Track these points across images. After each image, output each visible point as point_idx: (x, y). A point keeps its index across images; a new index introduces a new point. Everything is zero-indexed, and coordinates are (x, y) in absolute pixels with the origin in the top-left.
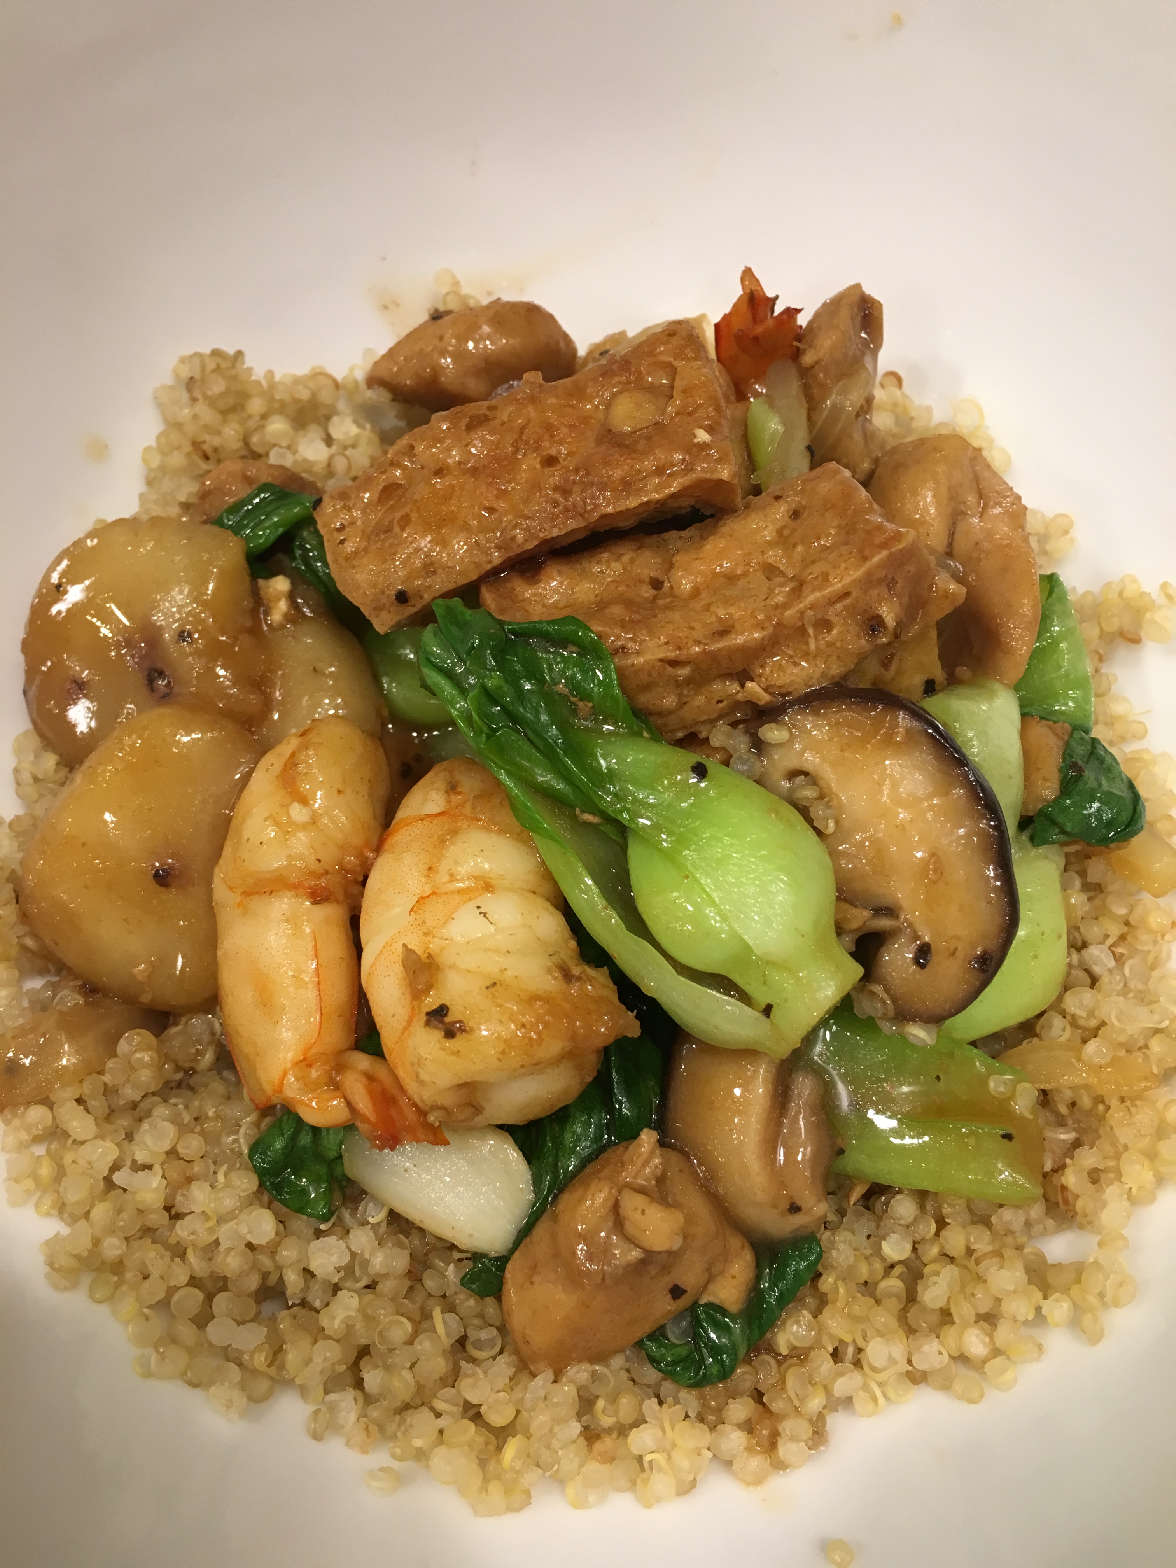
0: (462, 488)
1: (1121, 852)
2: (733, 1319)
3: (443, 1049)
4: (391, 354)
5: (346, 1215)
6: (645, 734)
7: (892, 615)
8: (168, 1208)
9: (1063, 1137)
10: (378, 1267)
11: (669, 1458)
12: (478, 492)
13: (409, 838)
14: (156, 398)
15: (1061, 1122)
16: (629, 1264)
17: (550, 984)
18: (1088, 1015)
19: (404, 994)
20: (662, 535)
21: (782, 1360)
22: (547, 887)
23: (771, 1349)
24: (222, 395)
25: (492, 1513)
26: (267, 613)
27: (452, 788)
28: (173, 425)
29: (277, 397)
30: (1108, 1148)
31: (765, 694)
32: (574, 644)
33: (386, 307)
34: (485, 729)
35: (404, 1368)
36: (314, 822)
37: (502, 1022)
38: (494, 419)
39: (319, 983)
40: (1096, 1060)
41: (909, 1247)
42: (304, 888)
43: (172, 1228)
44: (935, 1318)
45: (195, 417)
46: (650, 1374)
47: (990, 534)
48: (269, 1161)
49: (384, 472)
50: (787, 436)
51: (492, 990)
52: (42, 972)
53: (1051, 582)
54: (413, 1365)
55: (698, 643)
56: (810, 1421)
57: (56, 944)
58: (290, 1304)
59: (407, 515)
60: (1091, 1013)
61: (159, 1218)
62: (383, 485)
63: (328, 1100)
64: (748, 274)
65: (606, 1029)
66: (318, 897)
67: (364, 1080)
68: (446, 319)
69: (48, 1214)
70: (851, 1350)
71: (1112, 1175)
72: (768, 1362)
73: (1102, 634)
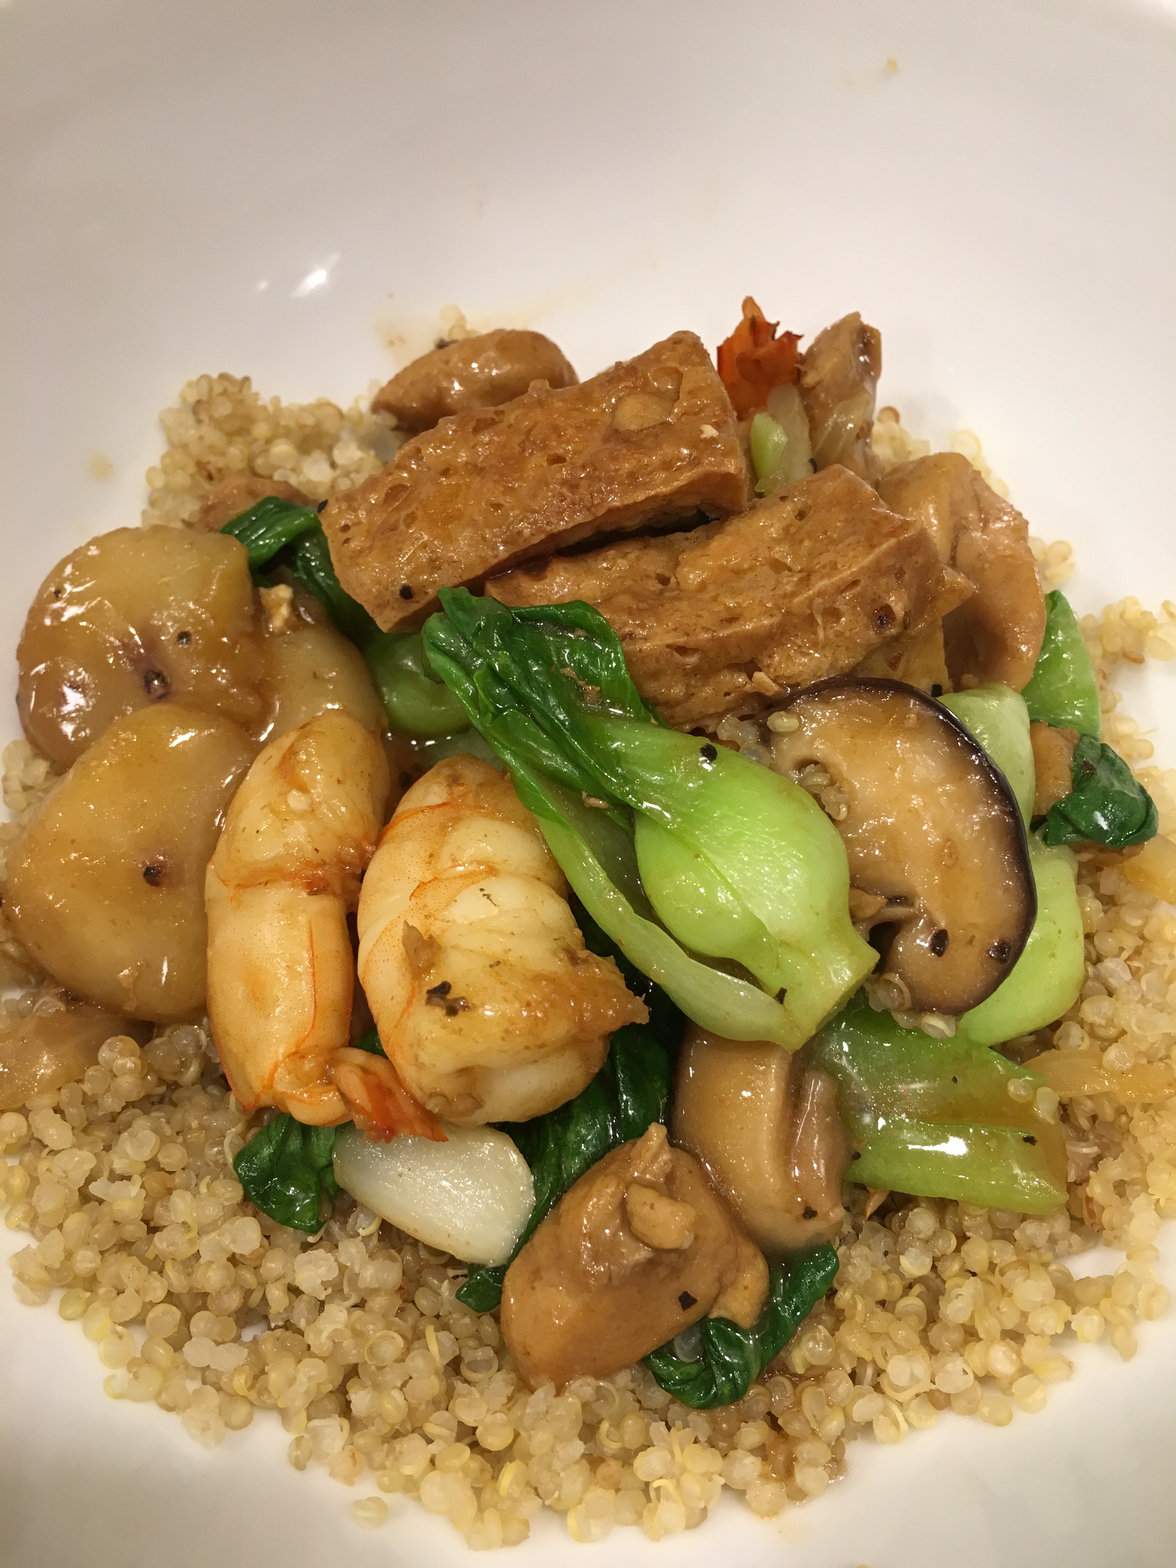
0: (468, 486)
1: (1134, 860)
2: (745, 1334)
3: (444, 1027)
4: (396, 381)
5: (335, 1228)
6: (653, 721)
7: (900, 604)
8: (146, 1221)
9: (1085, 1150)
10: (369, 1279)
11: (678, 1485)
12: (484, 489)
13: (410, 829)
14: (162, 421)
15: (1082, 1136)
16: (637, 1264)
17: (557, 966)
18: (1106, 1023)
19: (404, 975)
20: (668, 536)
21: (797, 1380)
22: (552, 876)
23: (785, 1369)
24: (228, 417)
25: (488, 1546)
26: (268, 620)
27: (455, 780)
28: (177, 446)
29: (283, 423)
30: (1134, 1160)
31: (773, 684)
32: (581, 629)
33: (391, 343)
34: (491, 708)
35: (395, 1388)
36: (313, 811)
37: (506, 1000)
38: (501, 421)
39: (313, 975)
40: (1118, 1065)
41: (928, 1262)
42: (301, 878)
43: (150, 1242)
44: (957, 1336)
45: (201, 438)
46: (658, 1396)
47: (992, 547)
48: (256, 1169)
49: (390, 474)
50: (790, 448)
51: (496, 968)
52: (20, 983)
53: (1054, 599)
54: (404, 1385)
55: (706, 629)
56: (829, 1445)
57: (39, 948)
58: (273, 1325)
59: (413, 513)
60: (1110, 1022)
61: (135, 1230)
62: (390, 485)
63: (321, 1094)
64: (749, 303)
65: (615, 1011)
66: (316, 888)
67: (360, 1073)
68: (452, 346)
69: (19, 1227)
70: (870, 1372)
71: (1138, 1187)
72: (783, 1384)
73: (1105, 654)
